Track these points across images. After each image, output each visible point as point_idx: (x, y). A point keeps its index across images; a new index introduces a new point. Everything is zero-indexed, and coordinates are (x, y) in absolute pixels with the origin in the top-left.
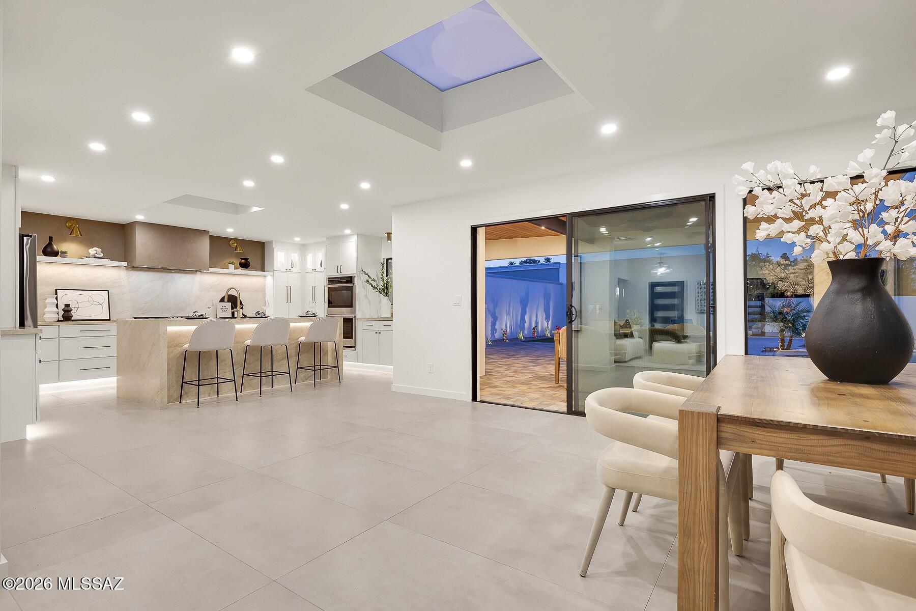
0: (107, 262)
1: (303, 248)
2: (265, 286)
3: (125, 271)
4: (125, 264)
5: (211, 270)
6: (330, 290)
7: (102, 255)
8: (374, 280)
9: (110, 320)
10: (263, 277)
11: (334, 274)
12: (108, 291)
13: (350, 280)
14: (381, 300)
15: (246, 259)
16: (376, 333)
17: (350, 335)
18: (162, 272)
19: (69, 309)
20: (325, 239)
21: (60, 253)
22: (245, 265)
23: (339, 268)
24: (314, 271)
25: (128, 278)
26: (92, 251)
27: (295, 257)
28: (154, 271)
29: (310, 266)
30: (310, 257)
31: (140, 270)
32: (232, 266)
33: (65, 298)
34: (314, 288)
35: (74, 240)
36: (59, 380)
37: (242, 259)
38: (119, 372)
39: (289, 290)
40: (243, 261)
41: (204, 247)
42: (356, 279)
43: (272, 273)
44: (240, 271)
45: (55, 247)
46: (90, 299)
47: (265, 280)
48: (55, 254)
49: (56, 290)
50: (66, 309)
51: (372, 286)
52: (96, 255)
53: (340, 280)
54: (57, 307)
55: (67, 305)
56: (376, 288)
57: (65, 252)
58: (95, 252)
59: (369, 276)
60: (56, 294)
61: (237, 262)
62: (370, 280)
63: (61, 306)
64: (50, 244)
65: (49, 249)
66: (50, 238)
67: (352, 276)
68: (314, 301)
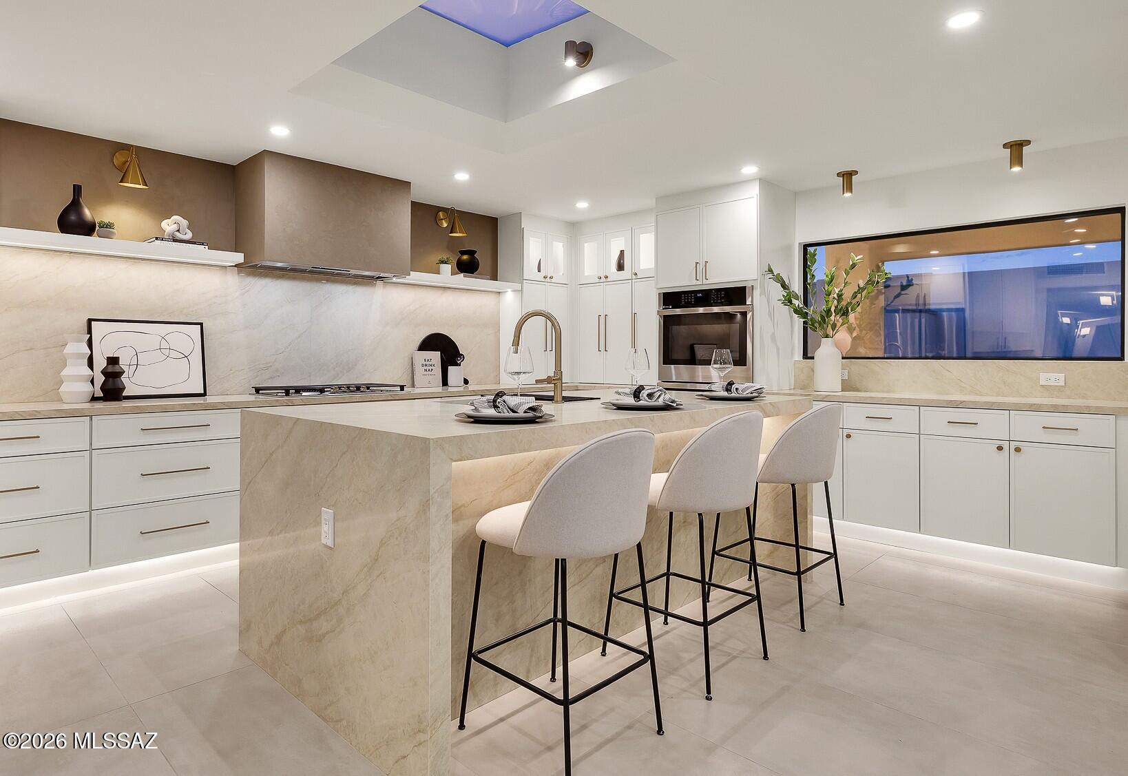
0: (201, 253)
1: (574, 229)
2: (498, 314)
3: (236, 276)
4: (239, 258)
5: (415, 277)
6: (668, 323)
7: (189, 236)
8: (795, 296)
9: (205, 394)
10: (496, 295)
11: (684, 281)
12: (201, 324)
13: (736, 295)
15: (471, 253)
19: (116, 369)
20: (651, 202)
21: (97, 228)
22: (468, 266)
24: (602, 280)
25: (243, 294)
26: (169, 225)
27: (559, 249)
28: (294, 278)
29: (590, 269)
31: (266, 276)
32: (446, 269)
33: (109, 341)
34: (603, 321)
35: (132, 198)
36: (90, 564)
37: (463, 253)
38: (246, 532)
40: (465, 257)
41: (401, 222)
42: (757, 293)
43: (518, 286)
44: (462, 280)
45: (87, 213)
46: (164, 345)
48: (88, 229)
49: (90, 321)
50: (110, 369)
51: (795, 311)
52: (177, 234)
53: (705, 297)
54: (91, 364)
55: (113, 361)
56: (806, 317)
57: (109, 226)
58: (175, 227)
60: (90, 331)
61: (454, 259)
63: (100, 363)
64: (75, 205)
65: (73, 218)
66: (77, 190)
67: (745, 287)
68: (602, 348)
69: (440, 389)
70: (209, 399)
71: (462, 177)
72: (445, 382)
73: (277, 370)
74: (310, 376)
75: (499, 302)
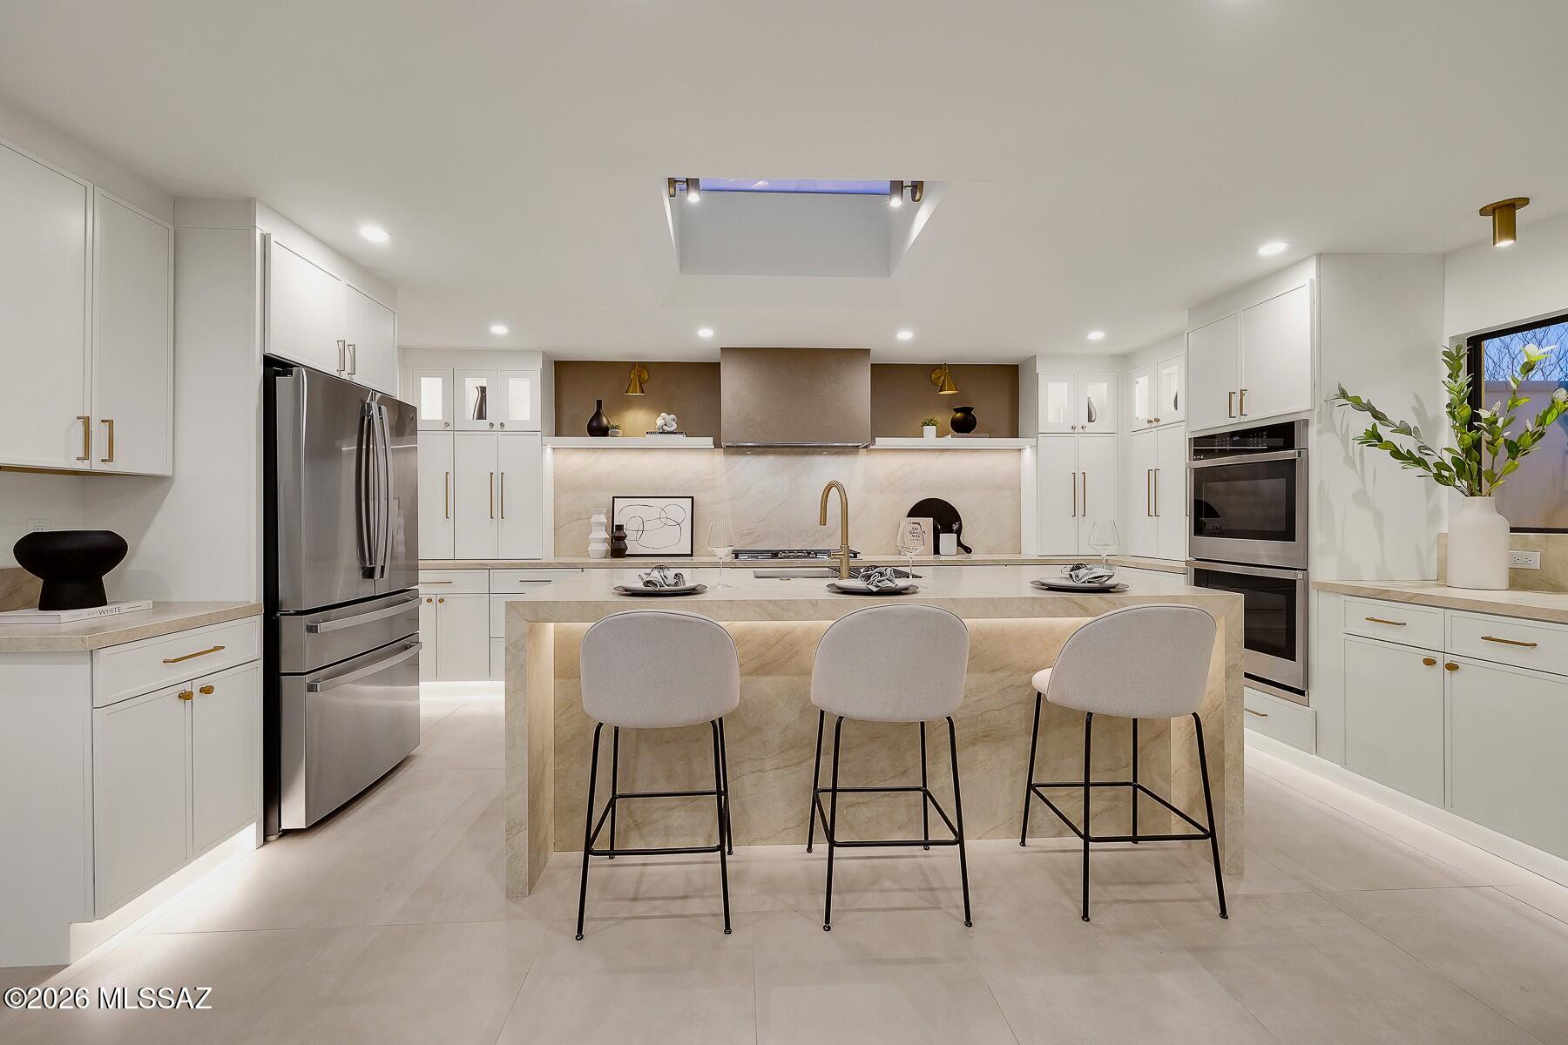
0: (680, 440)
1: (1123, 363)
2: (1019, 472)
3: (723, 456)
4: (711, 441)
5: (881, 442)
6: (1201, 479)
7: (674, 428)
8: (1405, 430)
9: (691, 555)
10: (1015, 453)
11: (1219, 421)
12: (692, 498)
13: (1284, 434)
14: (1437, 508)
15: (967, 410)
16: (1429, 662)
17: (1282, 642)
18: (788, 454)
19: (621, 534)
21: (611, 430)
22: (964, 424)
23: (1236, 399)
24: (1154, 424)
25: (728, 470)
26: (659, 420)
27: (1100, 391)
29: (1141, 412)
30: (1142, 387)
32: (930, 431)
33: (626, 513)
34: (1153, 475)
37: (957, 410)
39: (1079, 485)
40: (959, 415)
41: (859, 389)
42: (1313, 431)
43: (1032, 441)
44: (951, 441)
45: (605, 419)
46: (663, 515)
47: (1020, 460)
48: (605, 432)
49: (613, 498)
50: (617, 534)
51: (1396, 454)
52: (665, 427)
53: (1244, 438)
55: (620, 528)
56: (1420, 462)
57: (619, 428)
58: (664, 421)
59: (1377, 415)
60: (613, 506)
61: (946, 419)
62: (1385, 432)
64: (598, 415)
65: (595, 424)
66: (599, 403)
67: (1294, 422)
68: (1152, 513)
69: (932, 557)
70: (695, 559)
71: (905, 335)
72: (937, 551)
73: (759, 536)
74: (789, 541)
75: (1020, 461)
